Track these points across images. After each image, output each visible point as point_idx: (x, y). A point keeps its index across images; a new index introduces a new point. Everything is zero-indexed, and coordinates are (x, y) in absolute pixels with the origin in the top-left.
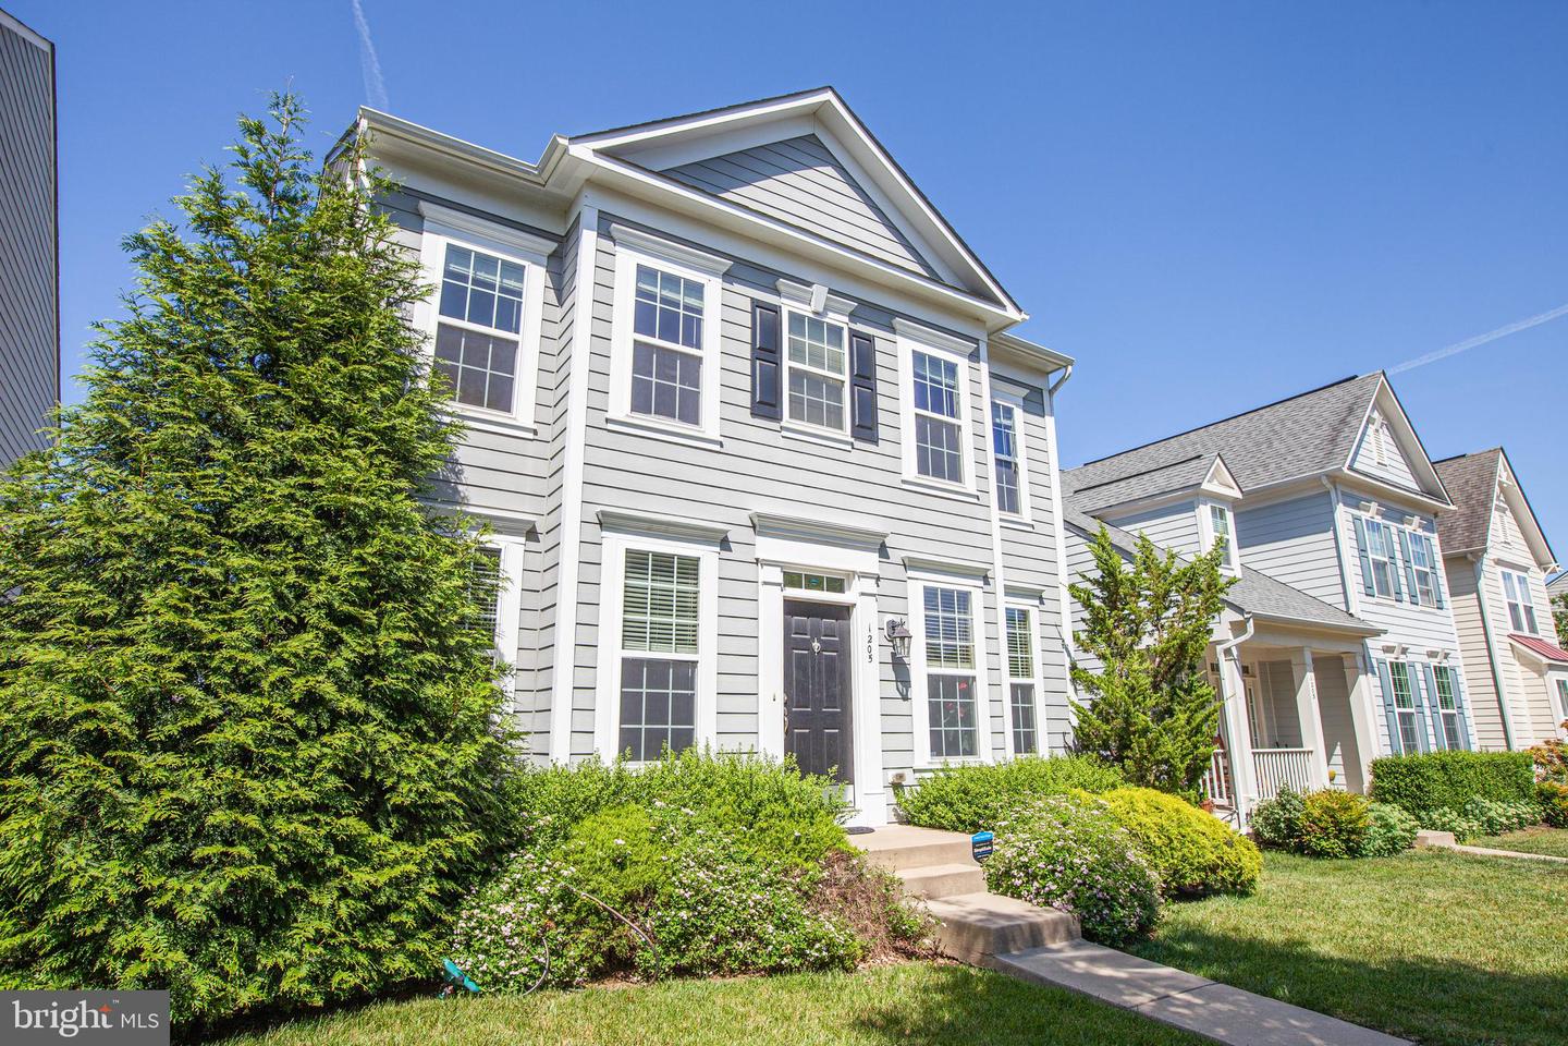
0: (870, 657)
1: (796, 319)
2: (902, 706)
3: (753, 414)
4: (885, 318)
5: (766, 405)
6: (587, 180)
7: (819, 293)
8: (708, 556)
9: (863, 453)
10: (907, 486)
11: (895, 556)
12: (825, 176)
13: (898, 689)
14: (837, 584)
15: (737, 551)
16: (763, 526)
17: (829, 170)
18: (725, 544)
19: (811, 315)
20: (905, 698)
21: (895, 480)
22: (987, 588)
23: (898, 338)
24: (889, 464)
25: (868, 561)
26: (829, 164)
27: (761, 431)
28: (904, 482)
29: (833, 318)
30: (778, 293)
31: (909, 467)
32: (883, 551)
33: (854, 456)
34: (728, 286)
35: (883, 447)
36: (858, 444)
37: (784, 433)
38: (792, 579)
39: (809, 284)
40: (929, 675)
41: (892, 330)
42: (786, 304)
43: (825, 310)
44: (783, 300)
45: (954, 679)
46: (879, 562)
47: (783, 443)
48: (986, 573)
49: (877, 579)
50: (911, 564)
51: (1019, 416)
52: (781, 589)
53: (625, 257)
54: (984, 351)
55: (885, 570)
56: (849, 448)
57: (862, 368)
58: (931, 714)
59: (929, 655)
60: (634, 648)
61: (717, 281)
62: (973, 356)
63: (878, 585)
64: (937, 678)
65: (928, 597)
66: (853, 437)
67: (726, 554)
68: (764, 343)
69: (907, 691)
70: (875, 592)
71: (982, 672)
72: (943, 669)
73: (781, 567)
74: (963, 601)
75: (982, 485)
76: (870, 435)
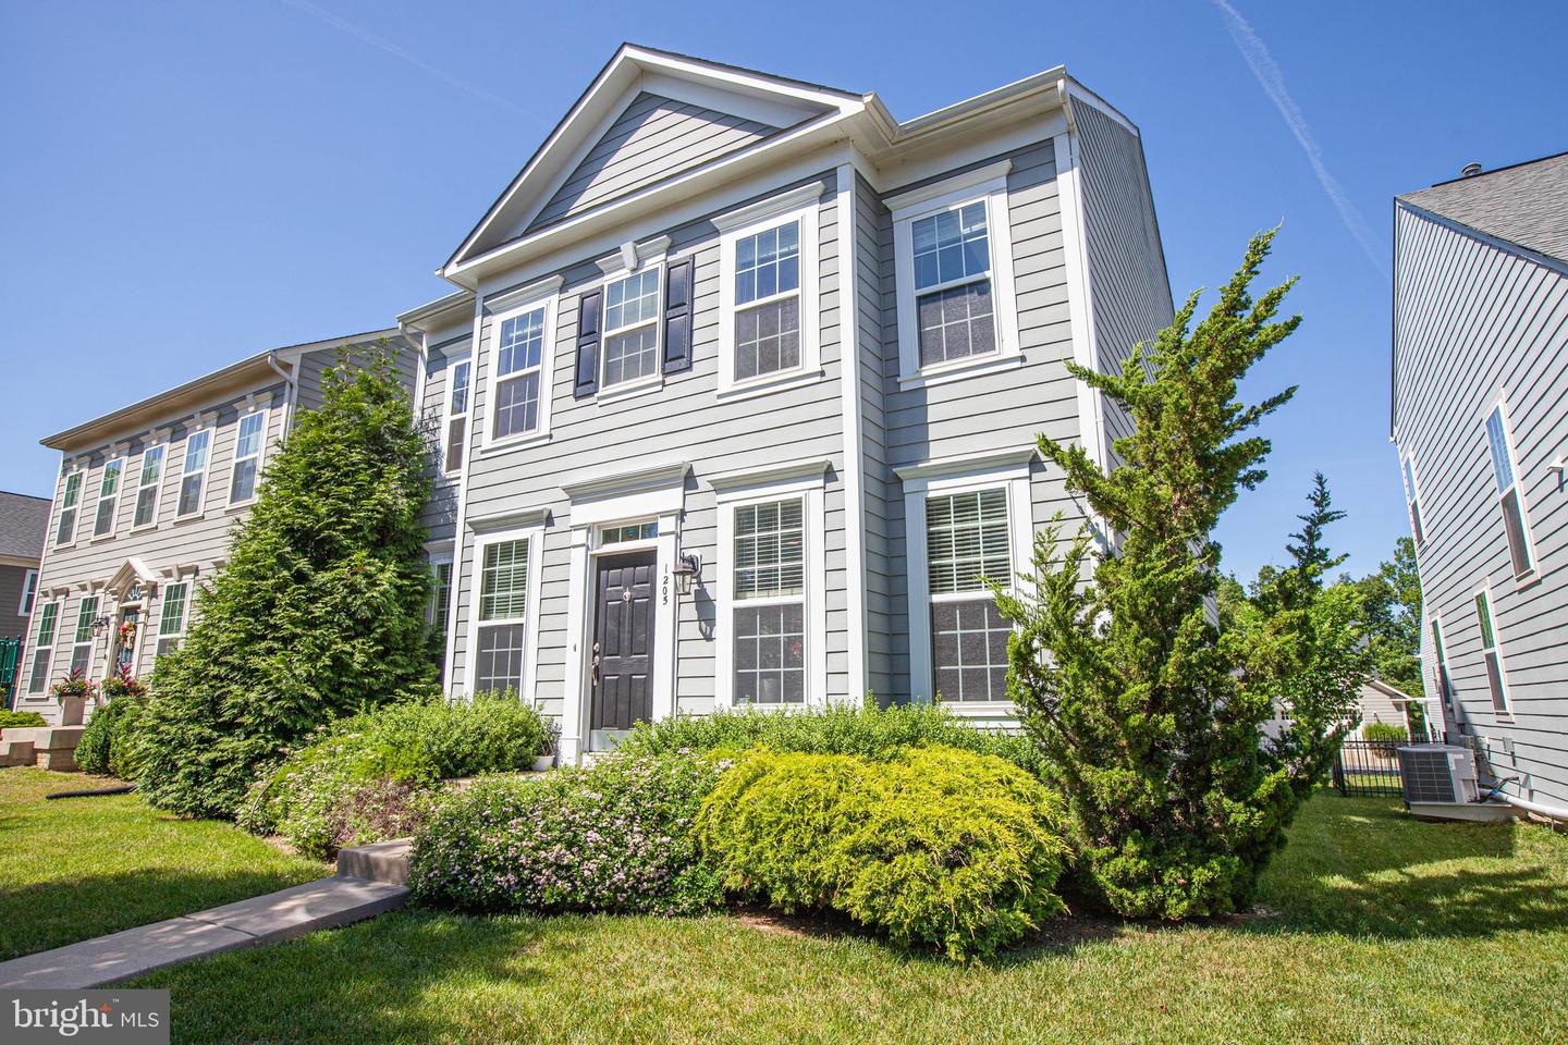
0: (665, 599)
1: (616, 287)
2: (704, 648)
3: (577, 398)
4: (702, 230)
5: (585, 383)
6: (479, 280)
7: (627, 249)
8: (535, 534)
9: (681, 385)
10: (728, 399)
11: (703, 483)
12: (661, 119)
13: (700, 629)
14: (649, 530)
15: (559, 524)
16: (578, 494)
17: (660, 113)
18: (549, 521)
19: (629, 275)
20: (709, 638)
21: (711, 399)
22: (831, 486)
23: (722, 238)
24: (702, 384)
25: (672, 498)
26: (654, 110)
27: (589, 409)
28: (719, 397)
29: (649, 265)
30: (601, 273)
31: (726, 380)
32: (689, 481)
33: (668, 393)
34: (564, 296)
35: (698, 369)
36: (669, 380)
37: (600, 403)
38: (610, 536)
39: (618, 250)
40: (734, 609)
41: (716, 233)
42: (606, 281)
43: (640, 262)
44: (606, 278)
45: (775, 609)
46: (685, 496)
47: (599, 412)
48: (825, 467)
49: (682, 514)
50: (720, 487)
51: (998, 206)
52: (588, 549)
53: (497, 321)
54: (845, 177)
55: (694, 502)
56: (660, 388)
57: (679, 297)
58: (743, 654)
59: (742, 586)
60: (488, 619)
61: (555, 298)
62: (828, 194)
63: (682, 521)
64: (751, 611)
65: (744, 519)
66: (666, 374)
67: (549, 530)
68: (588, 328)
69: (711, 630)
70: (673, 529)
71: (812, 596)
72: (756, 600)
73: (589, 528)
74: (793, 512)
75: (829, 354)
76: (683, 363)
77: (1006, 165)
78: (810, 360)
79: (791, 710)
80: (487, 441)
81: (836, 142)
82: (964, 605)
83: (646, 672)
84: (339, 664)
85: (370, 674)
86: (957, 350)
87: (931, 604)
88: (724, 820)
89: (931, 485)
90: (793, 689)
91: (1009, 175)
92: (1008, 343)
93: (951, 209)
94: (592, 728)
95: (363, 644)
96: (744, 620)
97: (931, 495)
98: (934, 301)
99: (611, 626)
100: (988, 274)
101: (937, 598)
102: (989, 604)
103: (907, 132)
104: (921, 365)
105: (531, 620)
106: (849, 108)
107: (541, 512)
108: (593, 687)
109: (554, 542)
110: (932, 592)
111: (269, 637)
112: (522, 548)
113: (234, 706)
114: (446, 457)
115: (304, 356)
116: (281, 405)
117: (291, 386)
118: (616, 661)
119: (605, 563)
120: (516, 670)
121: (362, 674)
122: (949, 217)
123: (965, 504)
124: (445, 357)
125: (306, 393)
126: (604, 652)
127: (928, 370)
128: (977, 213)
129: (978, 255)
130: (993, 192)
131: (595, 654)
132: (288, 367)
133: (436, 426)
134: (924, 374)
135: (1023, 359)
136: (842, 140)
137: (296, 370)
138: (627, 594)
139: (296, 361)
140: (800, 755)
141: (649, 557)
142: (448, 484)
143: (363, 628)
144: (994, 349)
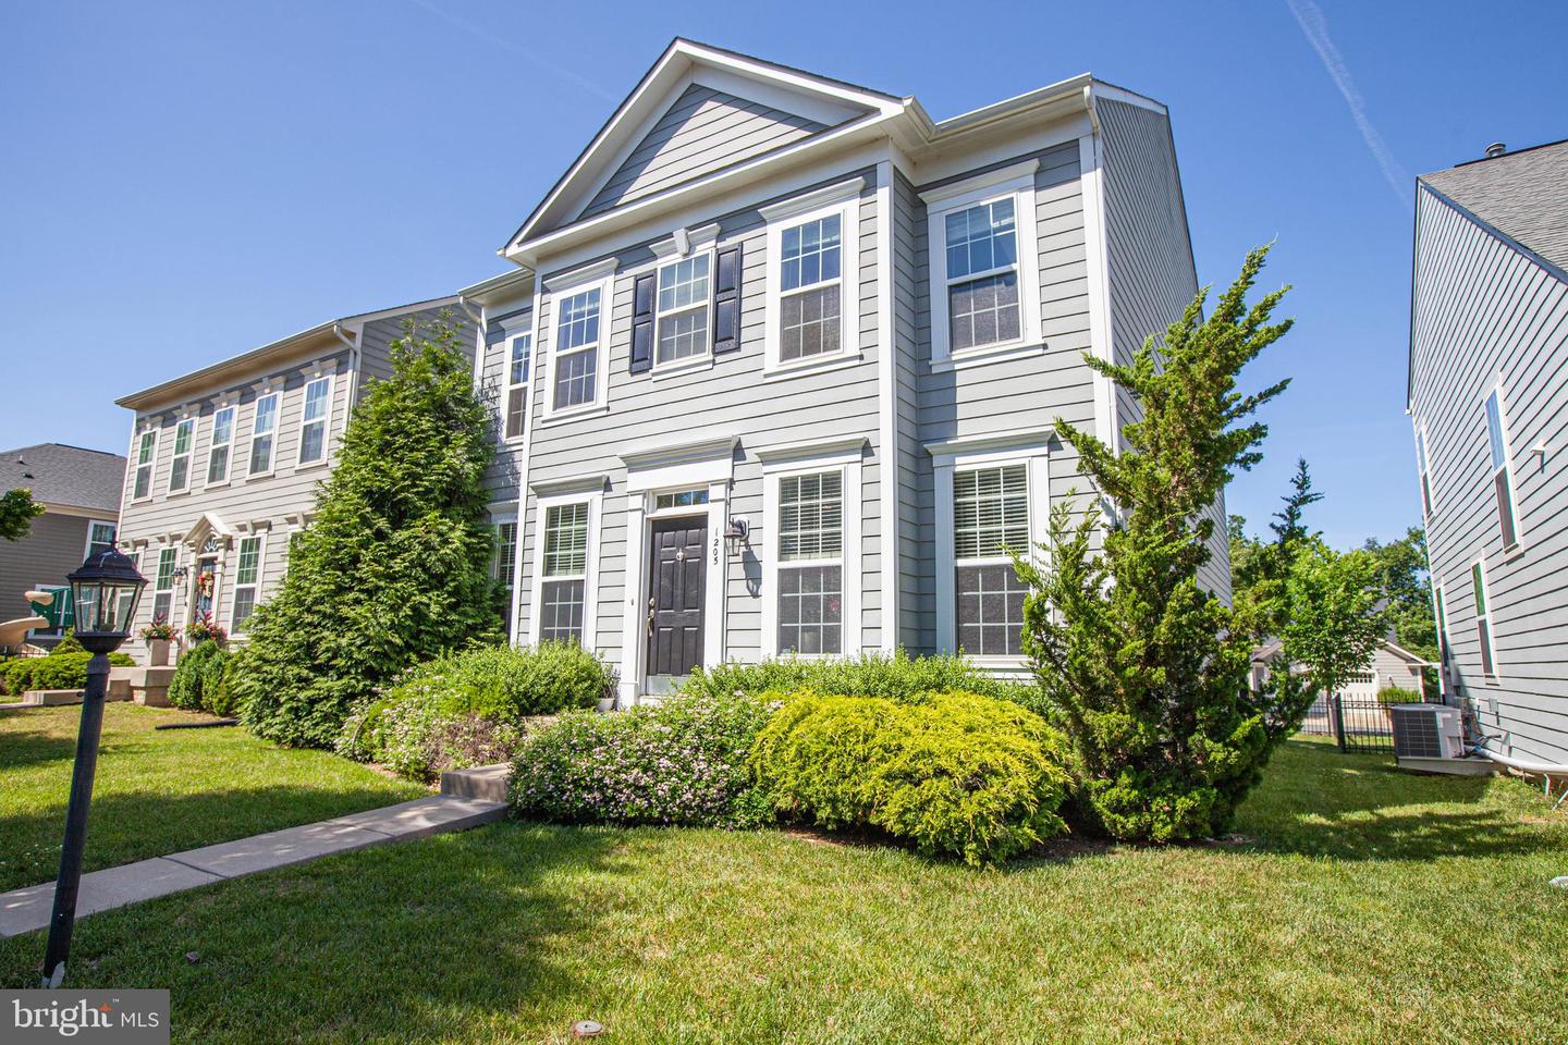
0: (716, 559)
1: (668, 271)
2: (751, 603)
3: (633, 374)
4: (750, 218)
5: (640, 360)
6: (538, 259)
7: (680, 237)
8: (594, 498)
9: (730, 364)
10: (772, 379)
11: (750, 455)
12: (711, 110)
13: (748, 587)
14: (701, 497)
15: (617, 490)
16: (634, 463)
17: (710, 104)
18: (607, 486)
19: (681, 260)
20: (755, 595)
21: (758, 378)
22: (868, 460)
23: (769, 227)
24: (750, 364)
25: (721, 468)
26: (703, 102)
27: (643, 384)
28: (766, 376)
29: (700, 250)
30: (654, 257)
31: (772, 360)
32: (738, 453)
33: (718, 371)
34: (619, 277)
35: (746, 349)
36: (719, 359)
37: (655, 378)
38: (664, 501)
39: (670, 235)
40: (779, 570)
41: (763, 222)
42: (660, 264)
43: (691, 247)
44: (659, 261)
45: (817, 570)
46: (733, 466)
47: (654, 387)
48: (863, 443)
49: (731, 483)
50: (766, 459)
51: (1025, 202)
52: (644, 513)
53: (556, 299)
54: (885, 173)
55: (742, 472)
56: (710, 366)
57: (729, 280)
58: (786, 609)
59: (785, 549)
60: (551, 575)
61: (611, 279)
62: (868, 190)
63: (731, 489)
64: (794, 572)
65: (788, 488)
66: (715, 353)
67: (608, 494)
68: (642, 308)
69: (758, 588)
70: (723, 497)
71: (850, 559)
72: (798, 562)
73: (645, 494)
74: (833, 483)
75: (868, 339)
76: (732, 343)
77: (1034, 164)
78: (850, 344)
79: (832, 659)
80: (548, 411)
81: (877, 140)
82: (985, 569)
83: (698, 624)
84: (419, 614)
85: (444, 623)
86: (985, 336)
87: (956, 568)
88: (775, 752)
89: (959, 460)
90: (832, 642)
91: (1037, 173)
92: (1031, 331)
93: (982, 203)
94: (648, 674)
95: (438, 596)
96: (787, 579)
97: (958, 469)
98: (965, 291)
99: (665, 582)
100: (1015, 266)
101: (962, 562)
102: (1008, 569)
103: (943, 131)
104: (951, 350)
105: (591, 576)
106: (890, 110)
107: (600, 478)
108: (649, 638)
109: (612, 505)
110: (957, 557)
111: (356, 589)
112: (582, 511)
113: (327, 650)
114: (505, 424)
115: (367, 325)
116: (346, 372)
117: (355, 353)
118: (670, 615)
119: (659, 526)
120: (578, 620)
121: (437, 623)
122: (979, 212)
123: (989, 478)
124: (503, 330)
125: (369, 360)
126: (659, 606)
127: (958, 354)
128: (1006, 208)
129: (1006, 248)
130: (1021, 190)
131: (650, 608)
132: (351, 335)
133: (495, 394)
134: (954, 358)
135: (1045, 346)
136: (883, 138)
137: (359, 338)
138: (680, 554)
139: (358, 329)
140: (841, 698)
141: (700, 522)
142: (508, 450)
143: (437, 582)
144: (1019, 336)
